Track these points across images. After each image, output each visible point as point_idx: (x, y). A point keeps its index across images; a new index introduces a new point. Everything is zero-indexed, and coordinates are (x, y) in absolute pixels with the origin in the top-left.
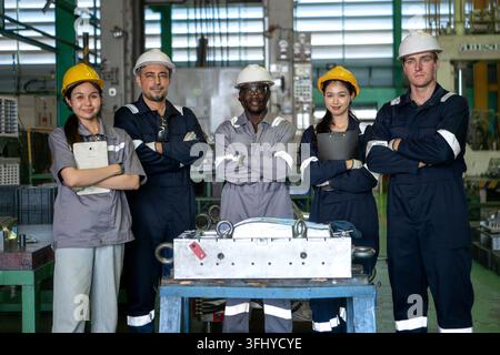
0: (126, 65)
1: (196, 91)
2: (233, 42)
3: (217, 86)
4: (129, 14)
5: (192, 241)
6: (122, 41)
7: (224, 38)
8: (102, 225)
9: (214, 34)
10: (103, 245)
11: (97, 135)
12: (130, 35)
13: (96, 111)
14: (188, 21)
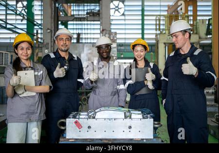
0: (51, 42)
1: (76, 52)
2: (89, 36)
3: (84, 50)
4: (53, 24)
5: (76, 120)
6: (50, 33)
7: (86, 35)
8: (31, 111)
9: (82, 33)
10: (31, 121)
11: (30, 67)
12: (53, 32)
13: (29, 56)
14: (73, 29)
